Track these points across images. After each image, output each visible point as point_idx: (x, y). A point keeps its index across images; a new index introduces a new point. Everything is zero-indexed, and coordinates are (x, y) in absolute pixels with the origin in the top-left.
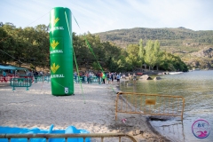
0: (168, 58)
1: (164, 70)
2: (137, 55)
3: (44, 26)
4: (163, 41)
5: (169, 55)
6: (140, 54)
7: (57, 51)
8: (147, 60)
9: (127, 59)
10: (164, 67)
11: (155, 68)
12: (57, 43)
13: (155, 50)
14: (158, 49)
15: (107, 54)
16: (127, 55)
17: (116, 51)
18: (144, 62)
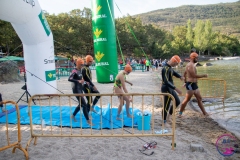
0: (222, 41)
1: (217, 55)
2: (185, 38)
3: (79, 11)
4: (217, 20)
5: (224, 37)
6: (188, 37)
7: (101, 40)
8: (197, 43)
9: (173, 44)
10: (217, 52)
11: (206, 52)
12: (101, 32)
13: (207, 32)
14: (210, 31)
15: (150, 38)
16: (173, 38)
17: (160, 35)
18: (192, 47)
